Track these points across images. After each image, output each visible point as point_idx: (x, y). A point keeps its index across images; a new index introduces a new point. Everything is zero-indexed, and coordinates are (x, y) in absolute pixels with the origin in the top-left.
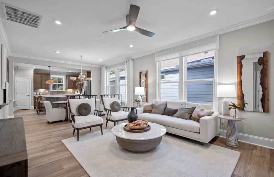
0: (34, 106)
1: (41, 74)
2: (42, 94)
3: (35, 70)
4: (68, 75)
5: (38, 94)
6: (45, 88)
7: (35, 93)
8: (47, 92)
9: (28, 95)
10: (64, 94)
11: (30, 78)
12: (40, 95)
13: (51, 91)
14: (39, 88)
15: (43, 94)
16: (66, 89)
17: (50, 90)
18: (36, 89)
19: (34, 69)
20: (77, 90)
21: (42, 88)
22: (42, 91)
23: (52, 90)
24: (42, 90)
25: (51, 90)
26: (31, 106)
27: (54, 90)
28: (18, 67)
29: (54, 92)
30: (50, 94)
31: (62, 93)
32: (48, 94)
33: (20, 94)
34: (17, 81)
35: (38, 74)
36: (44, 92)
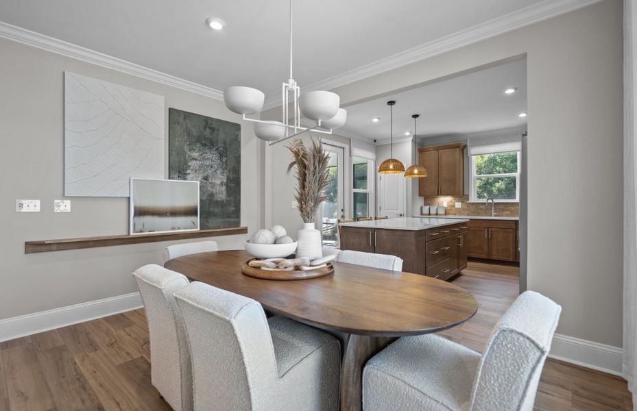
2: (444, 212)
8: (458, 205)
12: (437, 214)
13: (473, 204)
14: (432, 195)
15: (447, 214)
17: (468, 199)
19: (411, 138)
23: (472, 199)
24: (445, 201)
25: (470, 201)
29: (481, 207)
30: (468, 215)
31: (509, 213)
32: (462, 212)
33: (385, 211)
34: (380, 177)
35: (429, 152)
36: (450, 206)
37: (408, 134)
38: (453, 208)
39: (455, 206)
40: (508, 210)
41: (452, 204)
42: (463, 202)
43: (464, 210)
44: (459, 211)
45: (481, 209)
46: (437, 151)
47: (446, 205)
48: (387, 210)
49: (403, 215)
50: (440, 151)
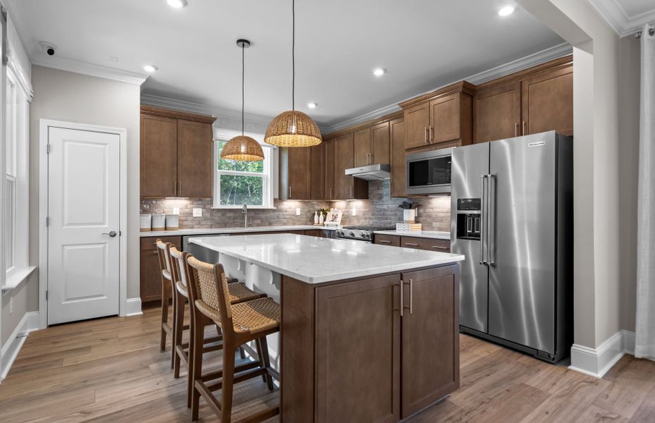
0: (141, 297)
1: (176, 117)
2: (176, 225)
5: (159, 224)
6: (192, 197)
7: (146, 221)
8: (198, 212)
9: (113, 235)
10: (270, 225)
11: (124, 135)
12: (166, 229)
13: (219, 210)
14: (164, 195)
15: (181, 226)
16: (275, 200)
17: (211, 203)
18: (149, 196)
19: (141, 81)
20: (320, 207)
21: (177, 193)
22: (176, 211)
23: (217, 204)
24: (175, 206)
25: (215, 207)
26: (128, 297)
27: (228, 206)
28: (51, 52)
29: (229, 215)
30: (211, 227)
31: (259, 221)
32: (203, 222)
33: (65, 227)
34: (48, 146)
35: (159, 118)
36: (184, 213)
37: (149, 69)
38: (190, 218)
39: (192, 214)
40: (259, 219)
41: (187, 210)
42: (204, 208)
43: (205, 219)
44: (199, 222)
45: (230, 217)
46: (174, 121)
47: (178, 213)
48: (69, 224)
49: (118, 235)
50: (181, 122)
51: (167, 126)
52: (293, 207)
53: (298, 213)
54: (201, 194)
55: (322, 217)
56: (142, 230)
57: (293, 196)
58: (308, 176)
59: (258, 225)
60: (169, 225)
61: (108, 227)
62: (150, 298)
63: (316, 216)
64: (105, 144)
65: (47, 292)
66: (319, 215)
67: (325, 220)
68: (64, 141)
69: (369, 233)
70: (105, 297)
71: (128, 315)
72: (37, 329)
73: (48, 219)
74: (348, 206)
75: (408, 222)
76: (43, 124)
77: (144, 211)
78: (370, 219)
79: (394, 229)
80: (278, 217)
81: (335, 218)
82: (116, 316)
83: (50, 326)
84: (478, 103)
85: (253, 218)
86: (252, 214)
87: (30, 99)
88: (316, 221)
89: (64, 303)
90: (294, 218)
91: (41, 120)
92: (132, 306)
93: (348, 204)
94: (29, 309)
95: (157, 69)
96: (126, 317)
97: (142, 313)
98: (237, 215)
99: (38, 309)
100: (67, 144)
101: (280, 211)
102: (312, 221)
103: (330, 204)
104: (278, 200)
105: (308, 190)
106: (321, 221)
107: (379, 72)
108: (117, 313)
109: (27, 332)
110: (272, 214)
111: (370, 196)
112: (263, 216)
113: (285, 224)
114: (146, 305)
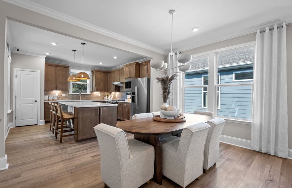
0: (45, 119)
1: (56, 66)
3: (47, 59)
4: (96, 71)
5: (51, 98)
6: (62, 90)
7: (46, 98)
8: (64, 95)
9: (36, 101)
10: (89, 99)
11: (39, 72)
12: (53, 100)
14: (52, 90)
15: (58, 99)
16: (91, 92)
17: (69, 92)
18: (47, 90)
19: (45, 56)
20: (107, 94)
21: (57, 89)
23: (71, 93)
24: (56, 93)
26: (40, 119)
27: (75, 93)
28: (18, 50)
30: (68, 100)
33: (21, 99)
34: (16, 76)
35: (51, 66)
36: (60, 95)
37: (48, 54)
39: (62, 96)
40: (85, 97)
42: (66, 94)
43: (67, 97)
44: (64, 98)
45: (75, 97)
46: (56, 67)
47: (57, 95)
48: (22, 98)
49: (37, 101)
50: (58, 68)
51: (54, 69)
52: (97, 94)
53: (99, 96)
54: (65, 89)
55: (107, 97)
56: (45, 100)
57: (96, 90)
58: (102, 84)
59: (85, 99)
60: (54, 99)
61: (34, 99)
62: (47, 120)
63: (105, 97)
64: (33, 75)
65: (15, 117)
66: (106, 96)
67: (108, 98)
68: (21, 74)
69: (116, 102)
70: (33, 119)
71: (41, 124)
72: (12, 127)
73: (16, 96)
74: (115, 94)
75: (128, 99)
76: (15, 69)
77: (46, 94)
78: (120, 98)
79: (124, 101)
80: (92, 97)
81: (111, 97)
82: (37, 125)
83: (16, 127)
84: (140, 67)
85: (83, 97)
86: (83, 96)
87: (11, 62)
88: (105, 98)
89: (21, 120)
90: (98, 97)
91: (14, 68)
92: (42, 122)
93: (115, 93)
94: (10, 122)
95: (50, 54)
96: (40, 125)
97: (45, 124)
98: (78, 96)
99: (13, 122)
100: (22, 75)
101: (93, 95)
102: (104, 98)
103: (111, 93)
104: (92, 92)
105: (102, 88)
106: (107, 98)
107: (115, 58)
108: (37, 124)
109: (10, 128)
110: (90, 96)
111: (121, 91)
112: (87, 96)
113: (94, 99)
114: (46, 122)
